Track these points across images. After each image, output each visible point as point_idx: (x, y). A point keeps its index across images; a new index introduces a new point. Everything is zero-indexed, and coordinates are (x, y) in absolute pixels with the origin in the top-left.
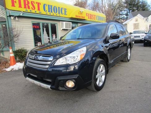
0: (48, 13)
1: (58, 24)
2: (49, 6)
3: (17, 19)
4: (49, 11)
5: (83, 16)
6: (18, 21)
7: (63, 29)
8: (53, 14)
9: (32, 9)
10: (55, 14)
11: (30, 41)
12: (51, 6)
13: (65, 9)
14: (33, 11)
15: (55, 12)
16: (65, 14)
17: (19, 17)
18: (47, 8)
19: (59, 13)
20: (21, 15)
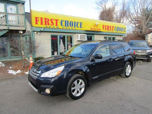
0: (65, 28)
1: (74, 36)
2: (66, 21)
3: (39, 33)
4: (66, 26)
5: (99, 28)
6: (40, 35)
7: (78, 41)
8: (69, 28)
9: (51, 25)
10: (71, 28)
11: (48, 50)
12: (68, 21)
13: (81, 23)
14: (52, 27)
15: (71, 26)
16: (81, 27)
17: (41, 32)
18: (64, 23)
19: (75, 27)
20: (42, 30)
